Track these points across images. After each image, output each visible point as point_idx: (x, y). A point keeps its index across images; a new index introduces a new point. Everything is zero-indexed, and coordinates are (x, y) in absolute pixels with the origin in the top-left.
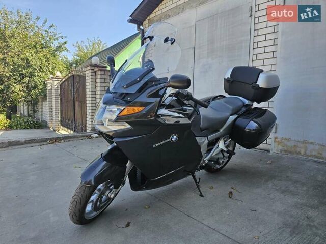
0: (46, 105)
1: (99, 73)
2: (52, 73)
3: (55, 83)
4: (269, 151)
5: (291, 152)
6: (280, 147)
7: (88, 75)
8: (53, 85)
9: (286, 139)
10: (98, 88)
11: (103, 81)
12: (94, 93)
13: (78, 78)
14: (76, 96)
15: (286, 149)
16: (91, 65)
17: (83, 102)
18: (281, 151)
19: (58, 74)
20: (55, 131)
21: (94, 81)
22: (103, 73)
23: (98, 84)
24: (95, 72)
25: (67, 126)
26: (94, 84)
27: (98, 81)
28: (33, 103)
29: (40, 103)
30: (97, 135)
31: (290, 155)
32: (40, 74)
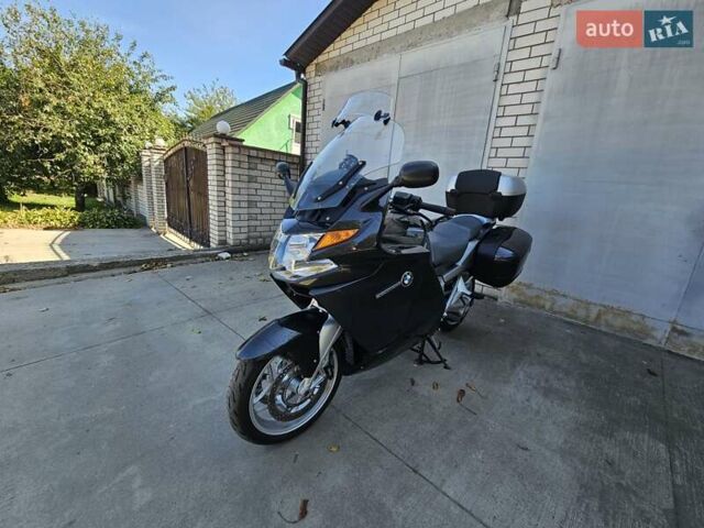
0: (142, 190)
1: (229, 150)
2: (152, 139)
3: (156, 157)
4: (496, 299)
5: (529, 305)
6: (514, 295)
7: (211, 151)
8: (152, 160)
9: (525, 285)
10: (229, 177)
11: (237, 164)
12: (222, 184)
13: (194, 153)
14: (191, 183)
15: (522, 298)
16: (216, 136)
17: (204, 195)
18: (515, 301)
19: (160, 142)
20: (158, 234)
21: (222, 163)
22: (237, 150)
23: (229, 170)
24: (223, 148)
25: (179, 229)
26: (221, 168)
27: (229, 163)
28: (122, 185)
29: (132, 186)
30: (229, 255)
31: (528, 308)
32: (130, 138)
